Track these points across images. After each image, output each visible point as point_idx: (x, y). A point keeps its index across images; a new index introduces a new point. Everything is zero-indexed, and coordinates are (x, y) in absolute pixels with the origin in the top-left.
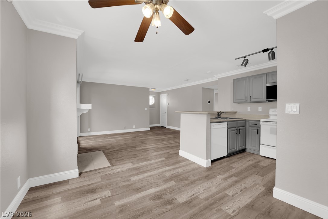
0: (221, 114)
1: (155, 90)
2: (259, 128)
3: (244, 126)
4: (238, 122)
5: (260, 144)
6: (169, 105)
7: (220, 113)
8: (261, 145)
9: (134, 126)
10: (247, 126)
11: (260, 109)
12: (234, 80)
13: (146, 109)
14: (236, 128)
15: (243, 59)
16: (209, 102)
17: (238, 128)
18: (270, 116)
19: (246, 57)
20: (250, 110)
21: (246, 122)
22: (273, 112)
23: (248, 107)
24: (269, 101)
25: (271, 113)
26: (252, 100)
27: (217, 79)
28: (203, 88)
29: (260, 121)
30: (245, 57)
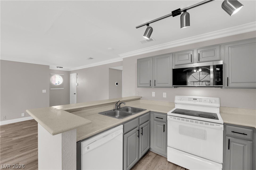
0: (120, 104)
1: (61, 69)
2: (165, 124)
3: (148, 121)
4: (140, 118)
5: (166, 146)
6: (78, 85)
7: (118, 104)
8: (168, 147)
9: (23, 115)
10: (152, 119)
11: (165, 95)
12: (138, 60)
13: (44, 91)
14: (137, 128)
15: (146, 27)
16: (117, 84)
17: (141, 127)
18: (175, 104)
19: (150, 24)
20: (154, 96)
21: (150, 115)
22: (178, 100)
23: (153, 92)
24: (175, 87)
25: (176, 101)
26: (157, 85)
27: (122, 60)
28: (109, 68)
29: (166, 114)
30: (148, 24)
